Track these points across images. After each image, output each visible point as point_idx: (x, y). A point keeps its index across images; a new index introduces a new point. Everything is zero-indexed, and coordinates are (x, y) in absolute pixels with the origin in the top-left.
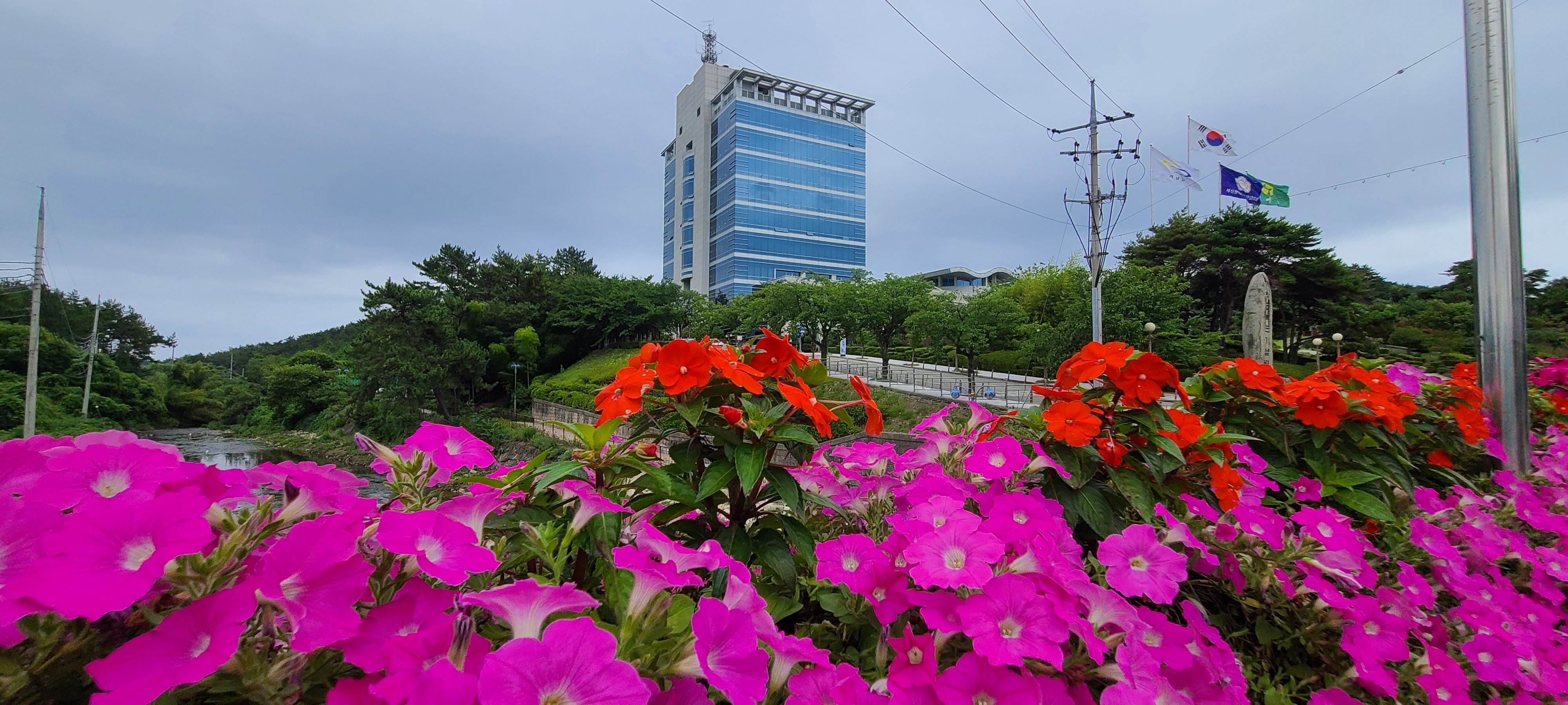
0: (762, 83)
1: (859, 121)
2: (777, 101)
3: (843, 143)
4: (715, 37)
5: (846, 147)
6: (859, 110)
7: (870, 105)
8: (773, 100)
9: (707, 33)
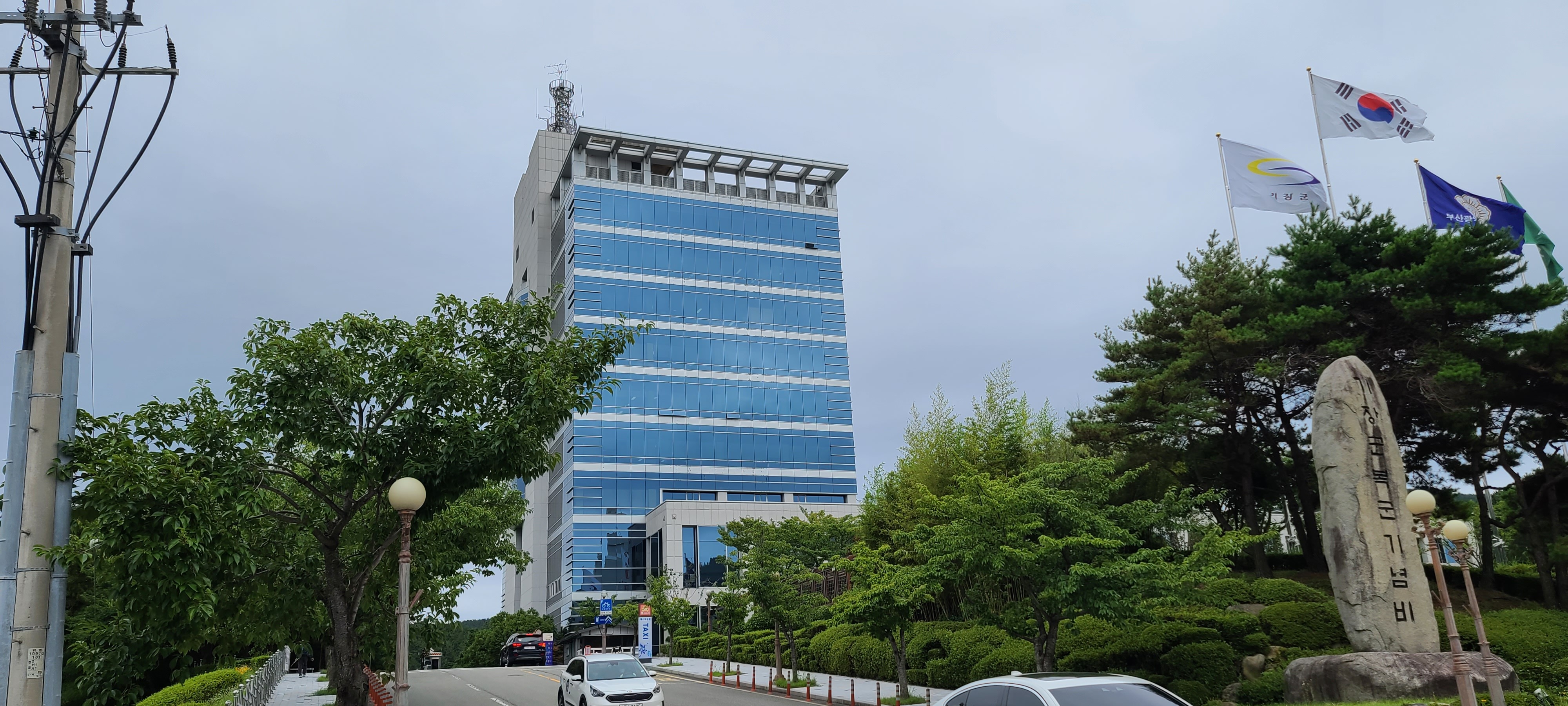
0: (656, 155)
1: (825, 205)
2: (689, 184)
3: (794, 245)
4: (571, 91)
5: (802, 251)
6: (823, 184)
7: (838, 173)
8: (680, 184)
9: (556, 84)
